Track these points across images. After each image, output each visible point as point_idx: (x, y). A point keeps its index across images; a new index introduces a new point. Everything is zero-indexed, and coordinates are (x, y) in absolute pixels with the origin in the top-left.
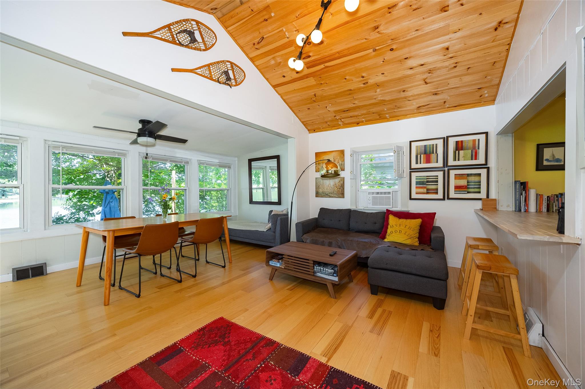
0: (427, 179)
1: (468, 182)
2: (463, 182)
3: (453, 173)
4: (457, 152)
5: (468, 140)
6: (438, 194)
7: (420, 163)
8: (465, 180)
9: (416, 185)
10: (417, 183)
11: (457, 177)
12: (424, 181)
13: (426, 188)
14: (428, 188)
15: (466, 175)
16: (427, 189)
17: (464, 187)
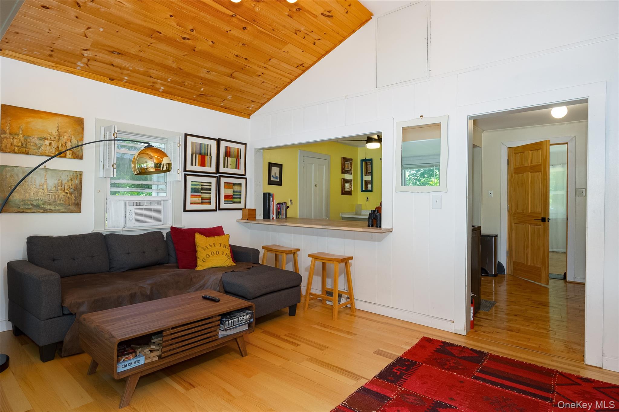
0: (202, 185)
1: (234, 192)
2: (230, 192)
3: (223, 180)
4: (226, 158)
5: (234, 148)
6: (210, 204)
7: (195, 165)
8: (231, 189)
9: (191, 192)
10: (193, 190)
11: (228, 185)
12: (199, 188)
13: (201, 197)
14: (202, 197)
15: (232, 184)
16: (201, 198)
17: (231, 196)
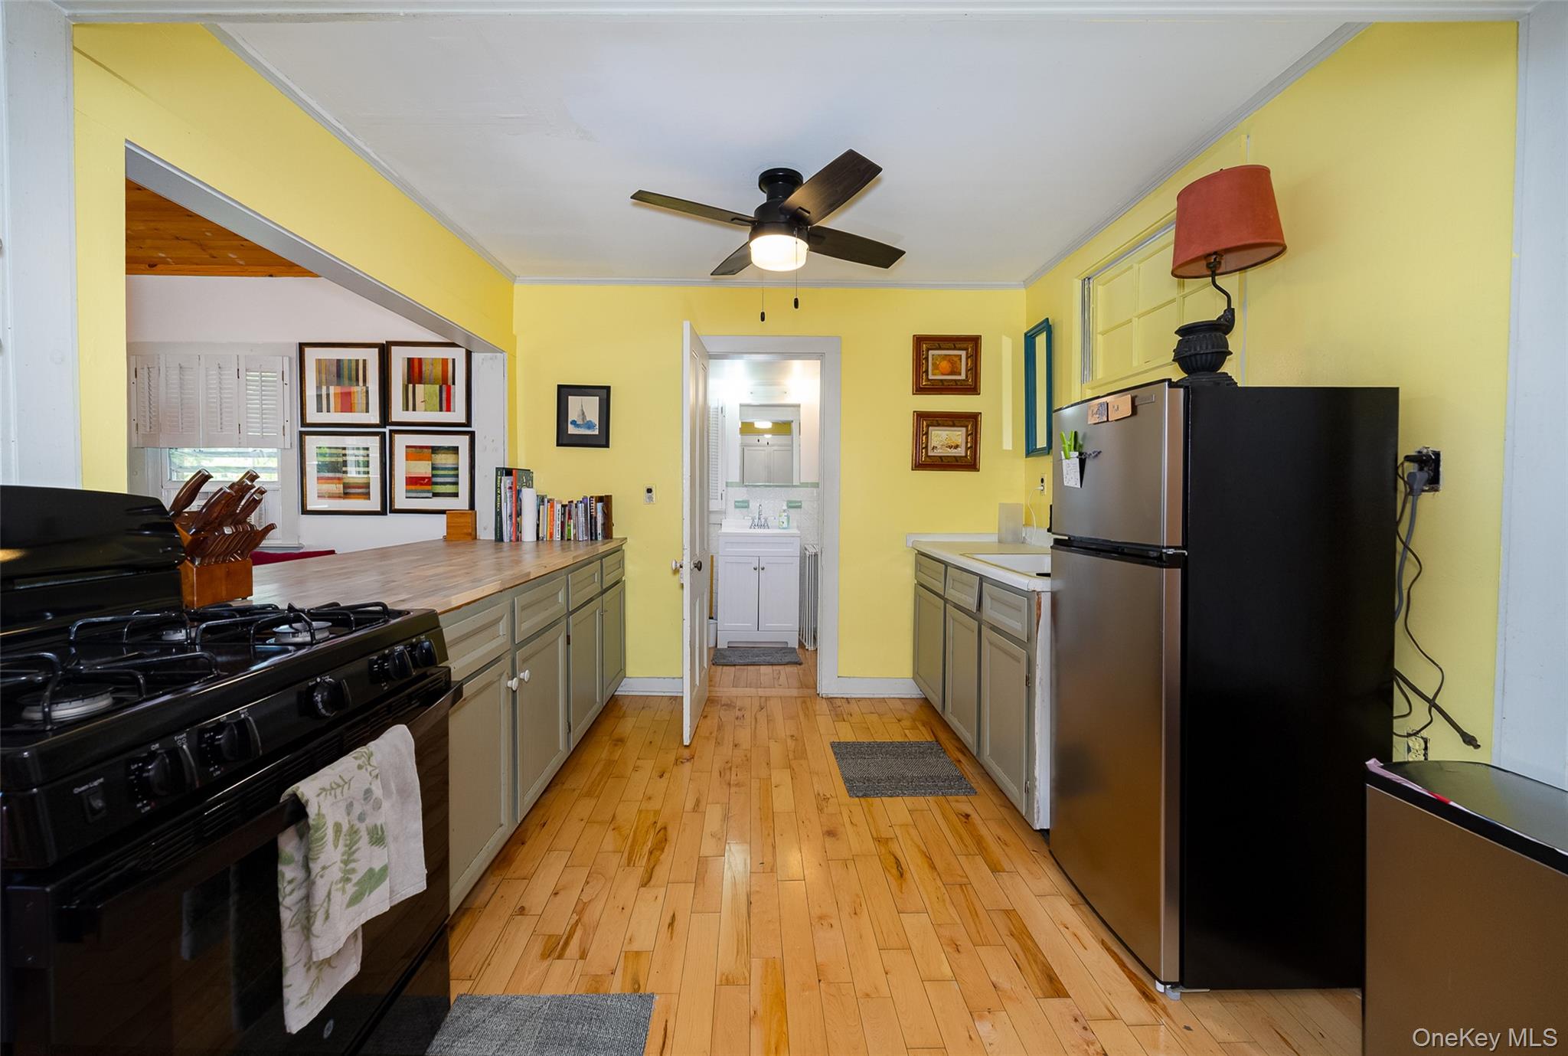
1: (434, 468)
2: (423, 469)
3: (401, 442)
4: (411, 386)
5: (433, 359)
6: (369, 499)
7: (328, 411)
8: (427, 462)
9: (318, 472)
10: (321, 468)
11: (414, 452)
12: (338, 462)
13: (342, 482)
14: (346, 481)
15: (430, 450)
16: (344, 484)
17: (427, 480)
